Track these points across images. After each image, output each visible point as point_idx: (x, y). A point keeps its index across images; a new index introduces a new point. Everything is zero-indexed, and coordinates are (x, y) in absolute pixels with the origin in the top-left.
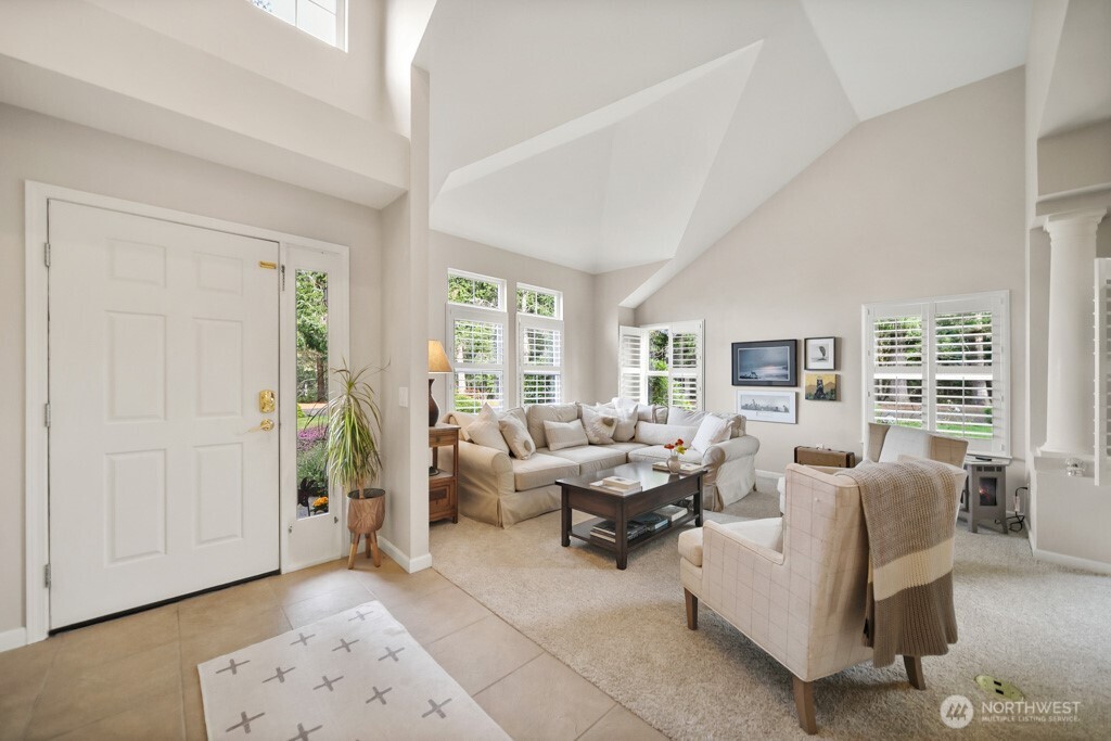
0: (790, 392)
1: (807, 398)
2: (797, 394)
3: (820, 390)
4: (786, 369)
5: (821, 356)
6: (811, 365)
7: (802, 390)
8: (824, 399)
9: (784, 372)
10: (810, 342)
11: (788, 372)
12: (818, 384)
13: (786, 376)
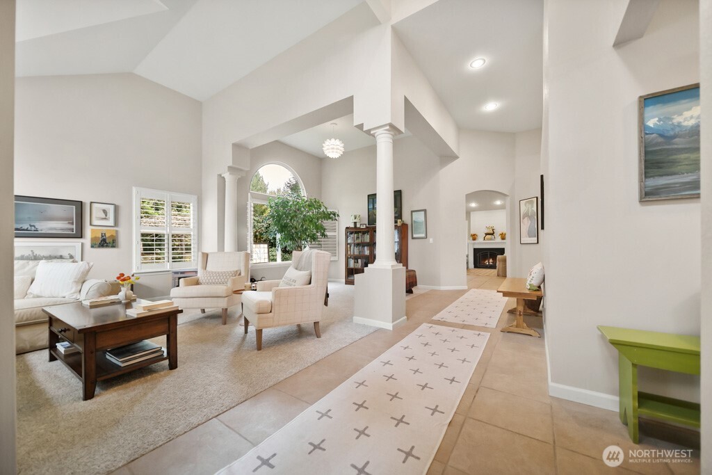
0: (76, 243)
1: (92, 247)
2: (82, 244)
3: (104, 240)
4: (73, 224)
5: (104, 216)
6: (95, 222)
7: (87, 241)
8: (107, 246)
9: (70, 226)
10: (95, 206)
11: (74, 227)
12: (102, 236)
13: (72, 230)
